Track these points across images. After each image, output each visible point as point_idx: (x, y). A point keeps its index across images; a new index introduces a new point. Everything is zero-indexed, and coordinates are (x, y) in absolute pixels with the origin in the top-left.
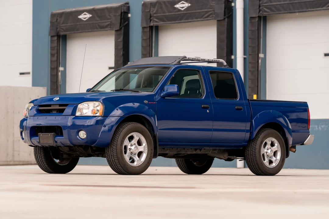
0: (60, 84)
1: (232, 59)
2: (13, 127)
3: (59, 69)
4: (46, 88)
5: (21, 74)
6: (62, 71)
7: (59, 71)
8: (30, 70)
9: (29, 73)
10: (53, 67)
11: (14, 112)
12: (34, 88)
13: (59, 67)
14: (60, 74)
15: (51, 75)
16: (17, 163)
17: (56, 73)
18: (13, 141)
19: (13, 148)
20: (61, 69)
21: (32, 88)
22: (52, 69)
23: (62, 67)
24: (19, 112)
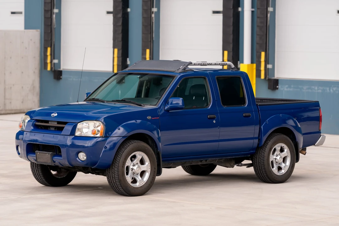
0: (54, 27)
1: (239, 12)
2: (5, 74)
3: (53, 11)
4: (39, 30)
5: (13, 13)
6: (56, 13)
7: (54, 13)
8: (22, 9)
9: (21, 13)
10: (46, 9)
11: (5, 58)
12: (26, 30)
13: (54, 8)
14: (54, 16)
15: (45, 18)
16: (9, 112)
17: (50, 16)
18: (5, 89)
19: (5, 97)
20: (56, 11)
21: (24, 32)
22: (46, 11)
23: (56, 9)
24: (11, 58)
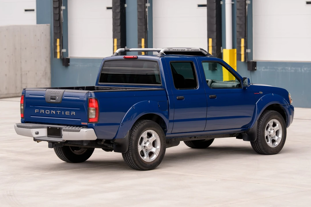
0: (62, 21)
1: (221, 5)
2: (21, 62)
3: (61, 8)
4: (49, 24)
5: (26, 10)
6: (63, 10)
7: (61, 9)
8: (34, 7)
9: (33, 10)
10: (55, 6)
11: (21, 49)
12: (38, 25)
13: (61, 6)
14: (62, 12)
15: (54, 14)
17: (58, 13)
18: (21, 75)
19: (21, 82)
20: (63, 8)
21: (37, 26)
22: (55, 8)
23: (63, 6)
24: (26, 49)
